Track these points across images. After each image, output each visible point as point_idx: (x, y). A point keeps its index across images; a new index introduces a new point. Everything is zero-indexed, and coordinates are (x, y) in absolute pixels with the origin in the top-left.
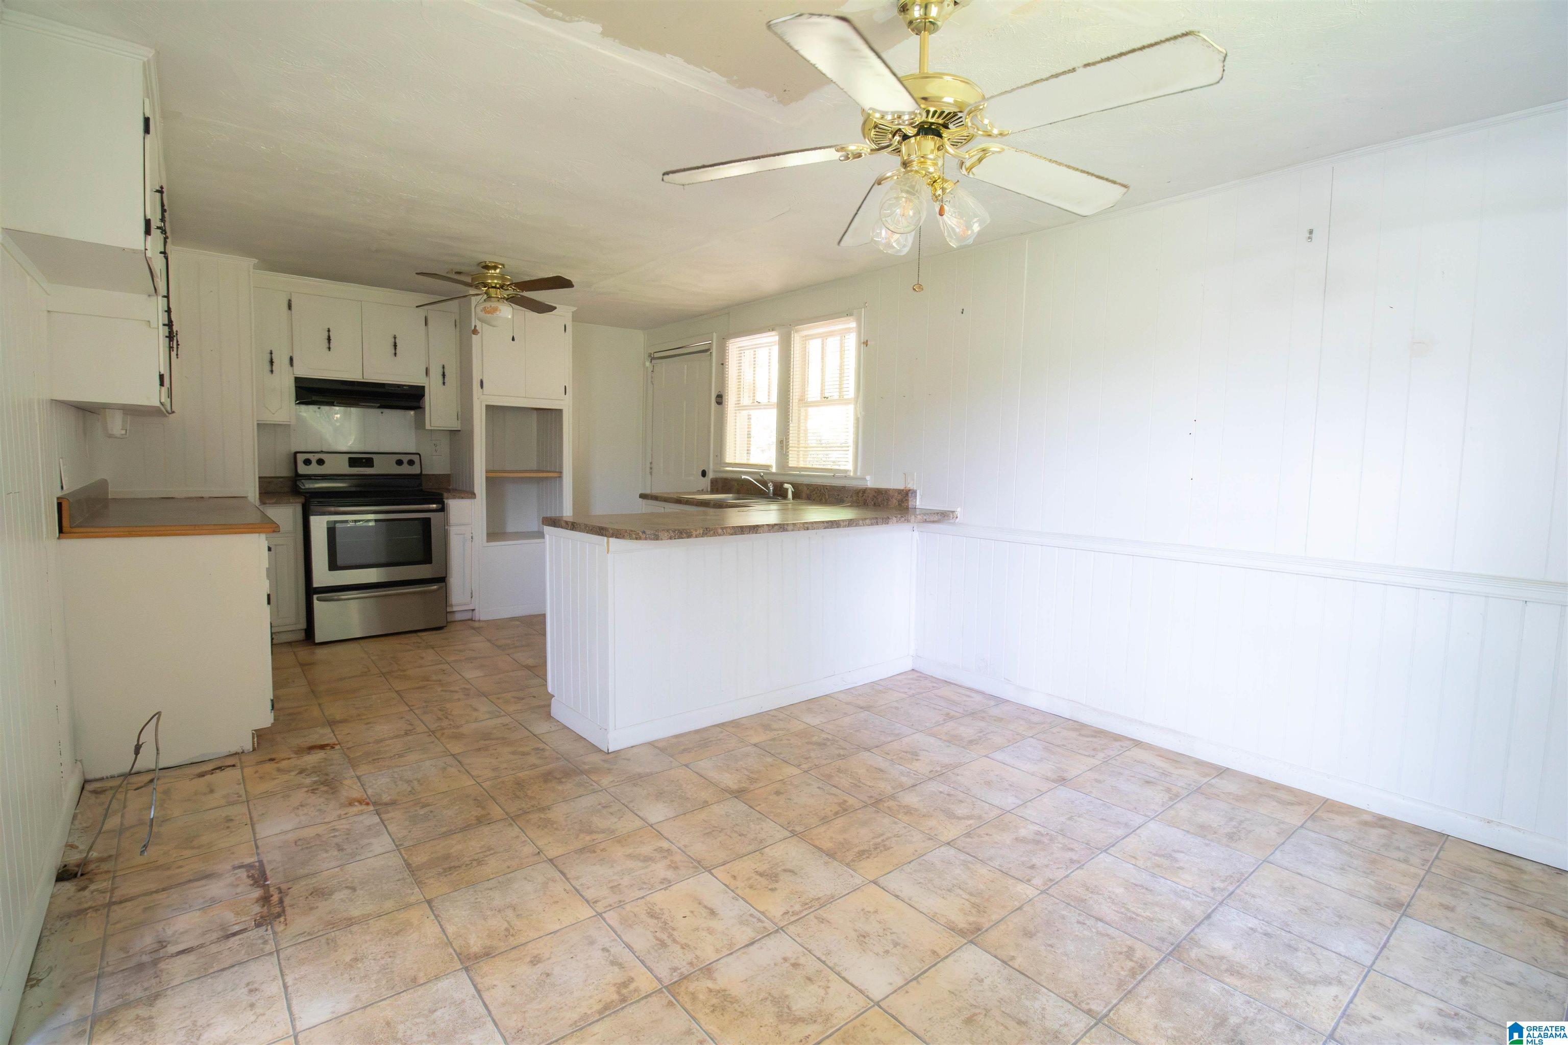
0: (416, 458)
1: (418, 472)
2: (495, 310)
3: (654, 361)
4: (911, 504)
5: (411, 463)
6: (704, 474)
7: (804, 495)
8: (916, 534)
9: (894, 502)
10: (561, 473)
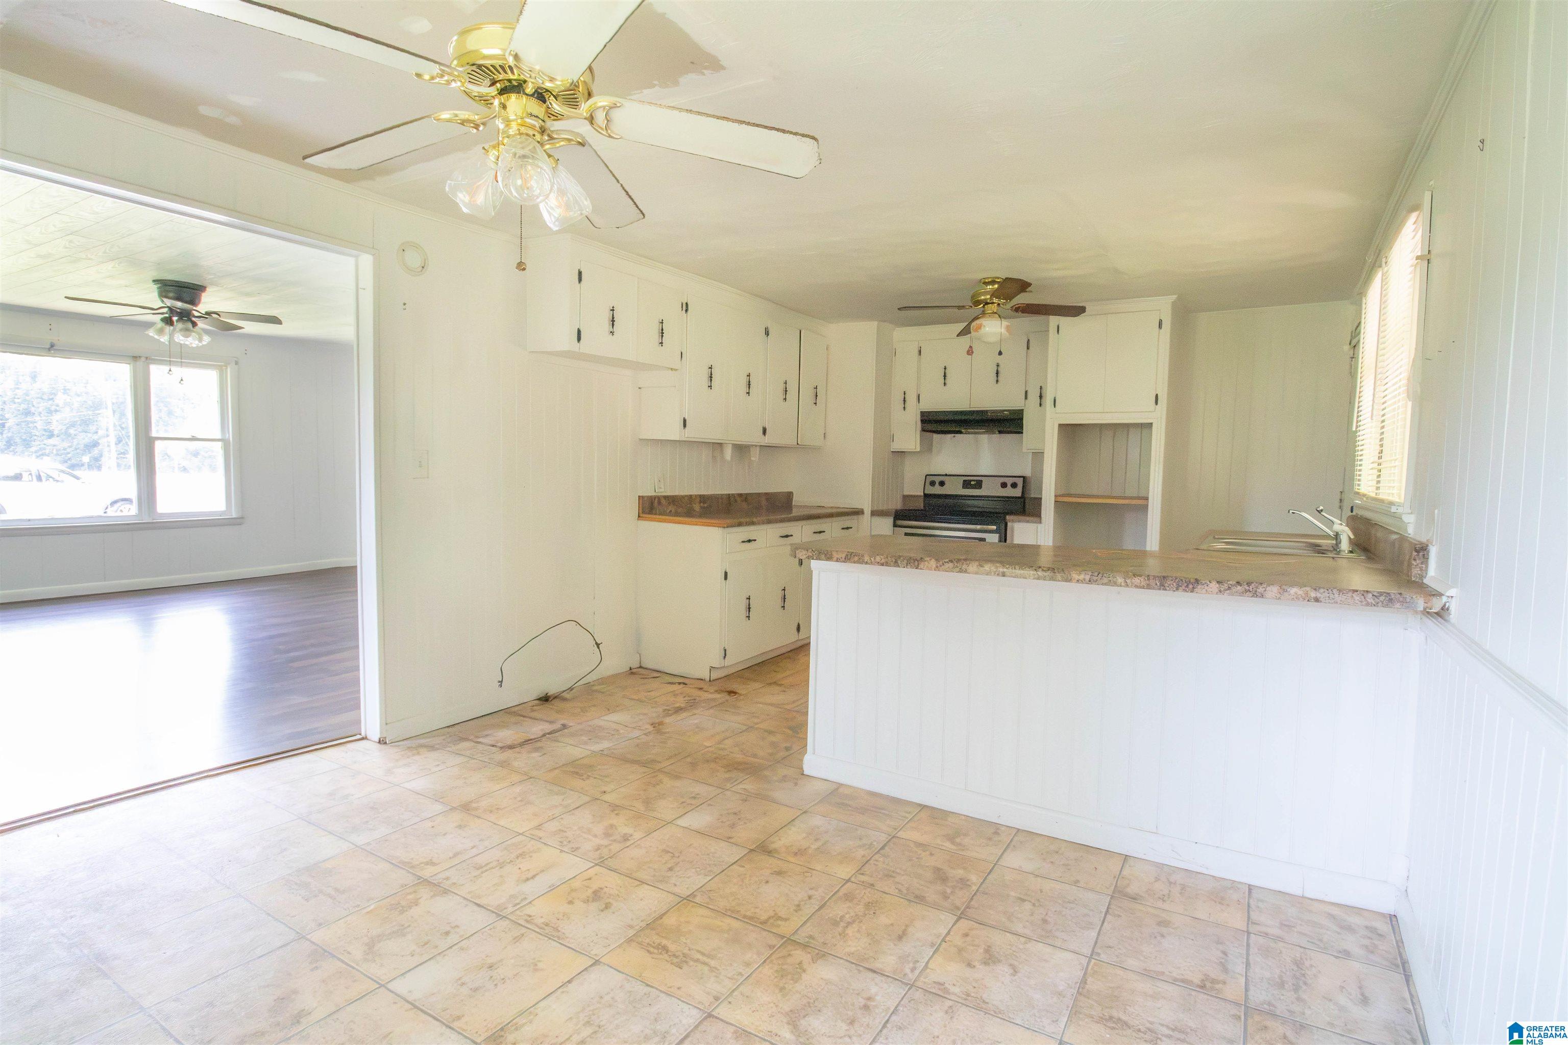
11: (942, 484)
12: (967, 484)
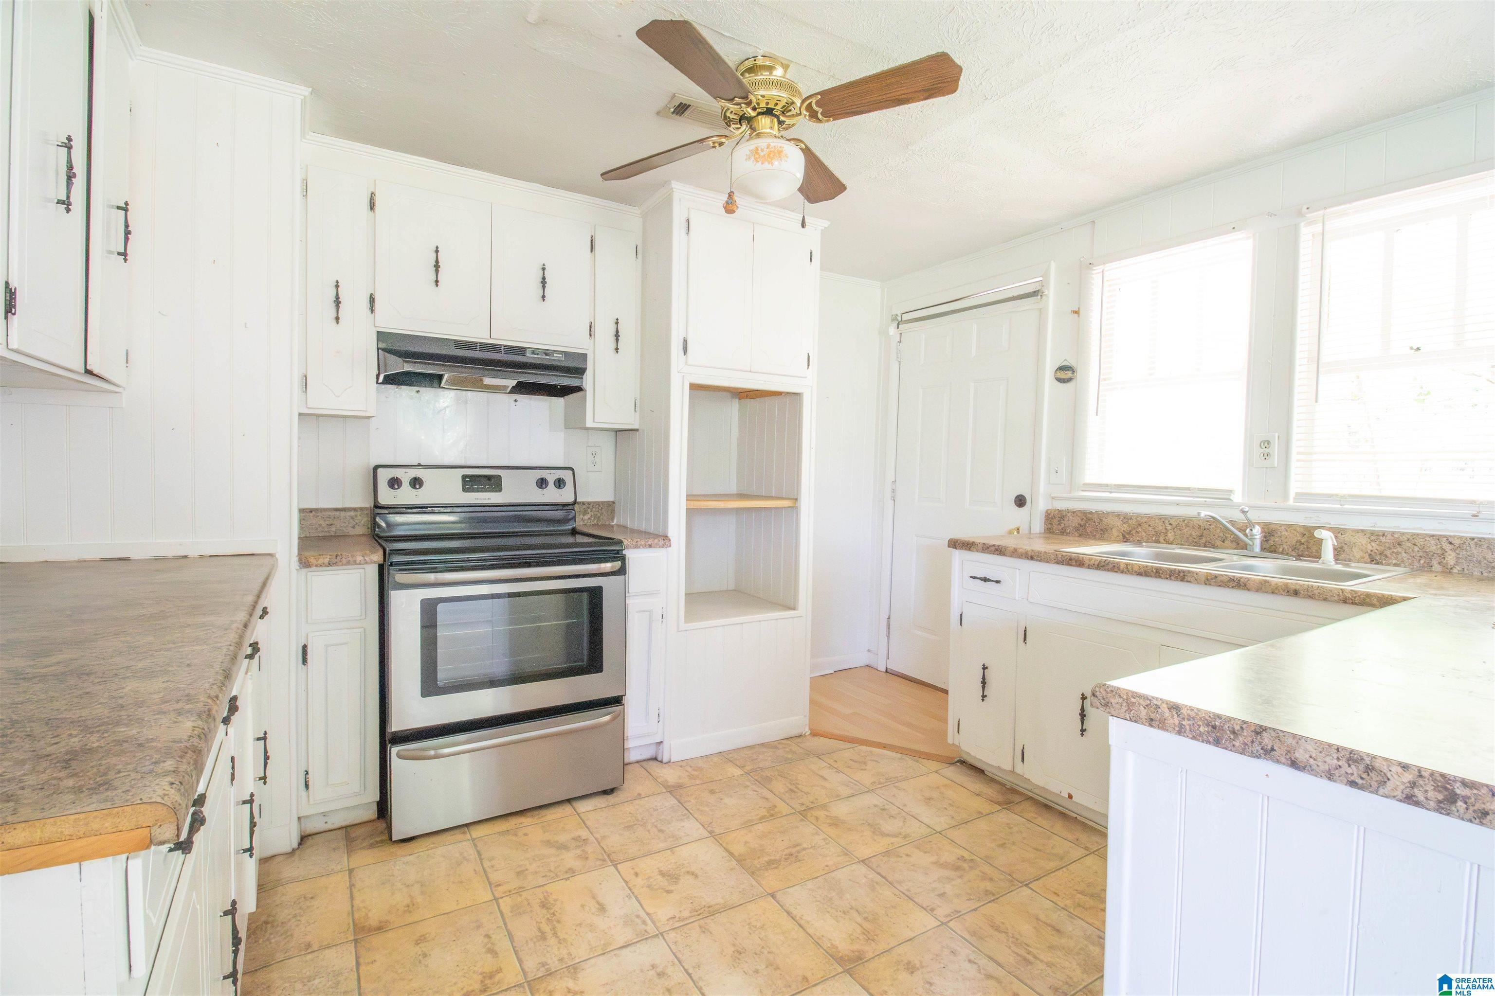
11: (416, 483)
12: (470, 482)
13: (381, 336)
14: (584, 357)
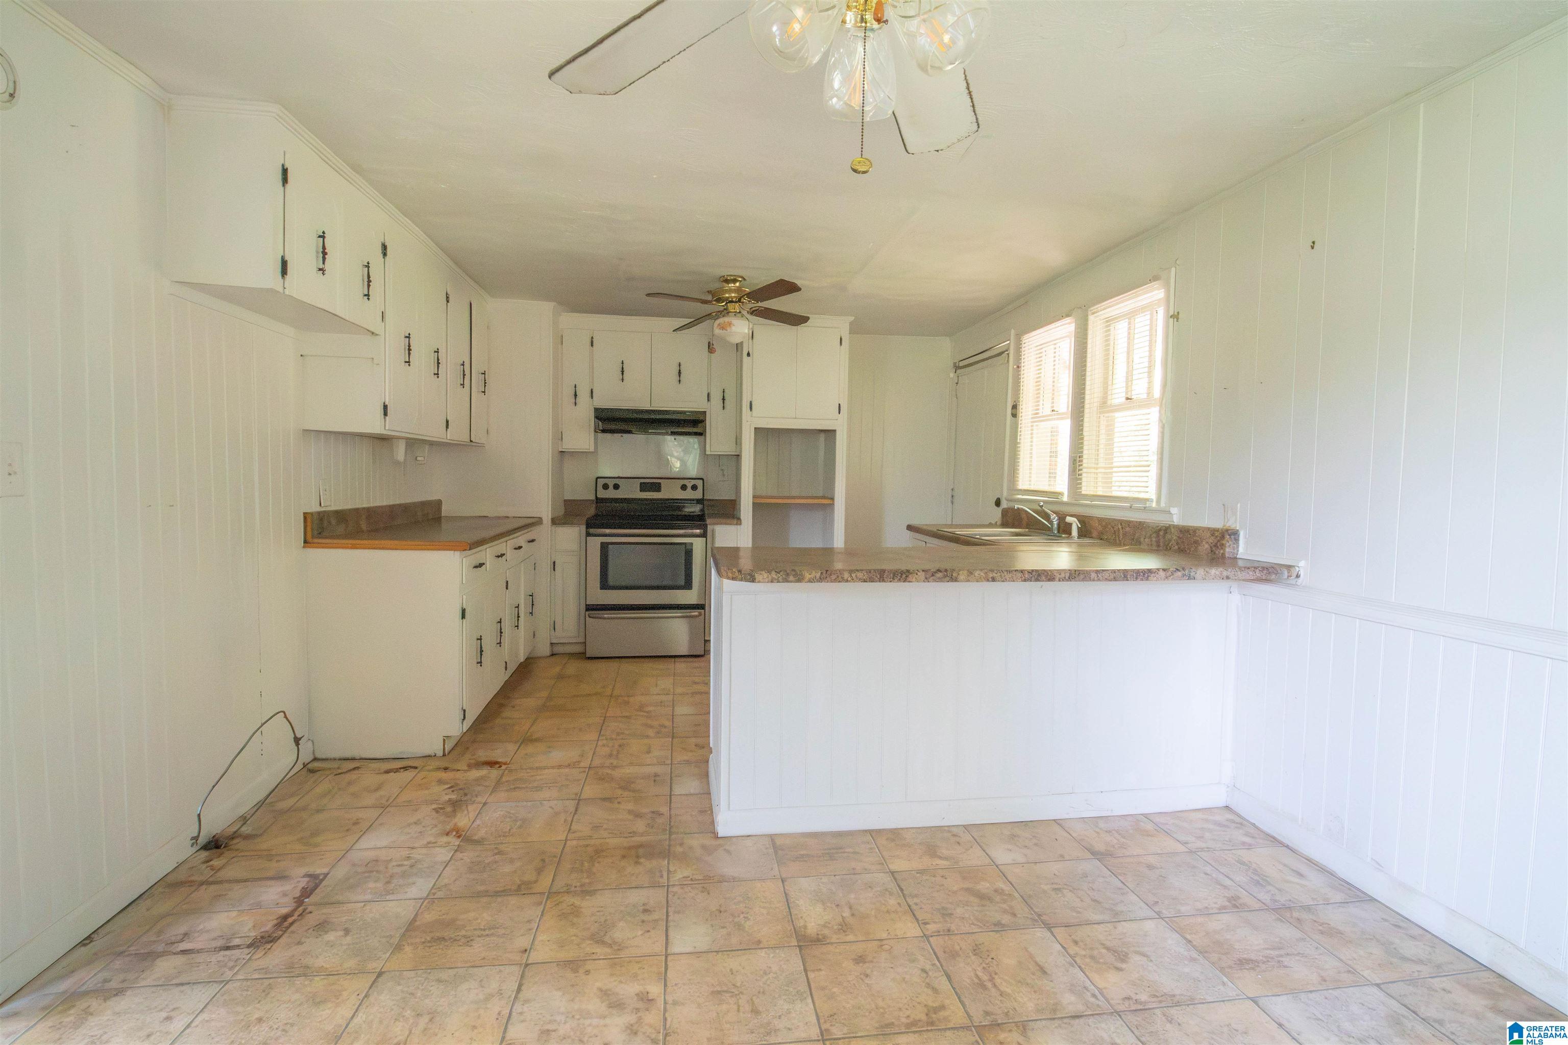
0: (699, 483)
1: (700, 497)
2: (730, 324)
3: (958, 371)
4: (1228, 550)
5: (694, 488)
6: (998, 503)
7: (1095, 534)
8: (1235, 598)
9: (1205, 547)
10: (832, 499)
11: (616, 487)
12: (644, 487)
13: (596, 410)
14: (705, 413)
